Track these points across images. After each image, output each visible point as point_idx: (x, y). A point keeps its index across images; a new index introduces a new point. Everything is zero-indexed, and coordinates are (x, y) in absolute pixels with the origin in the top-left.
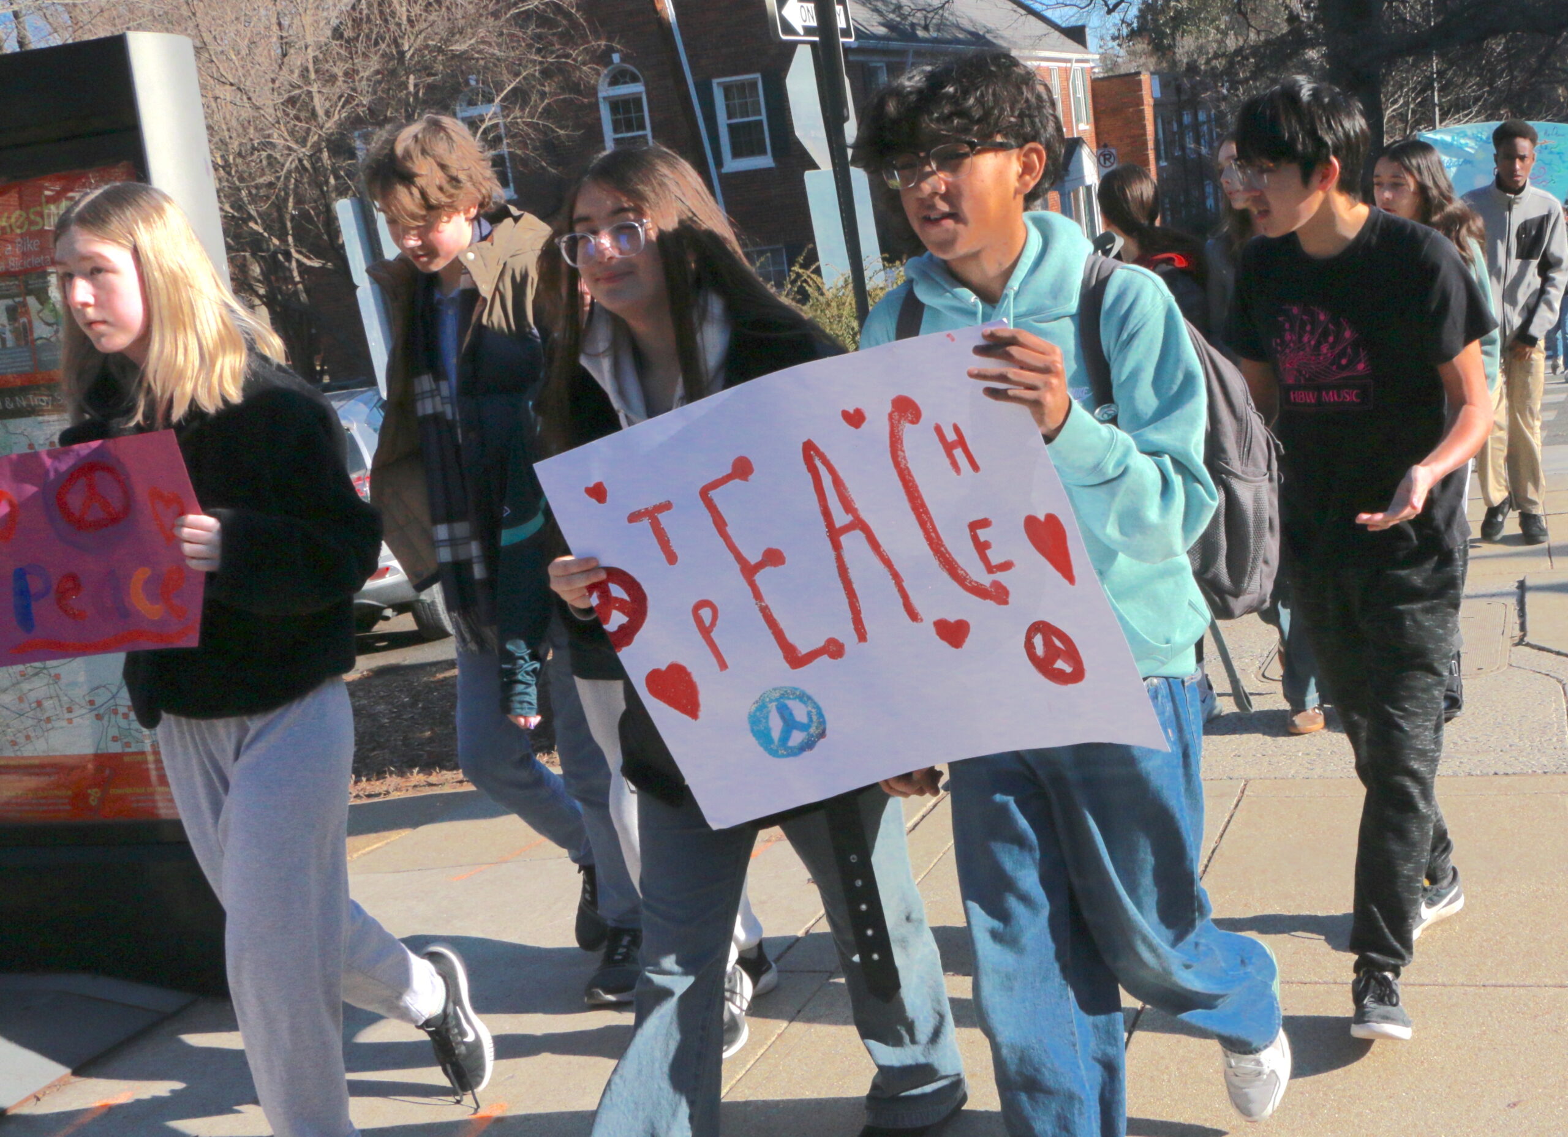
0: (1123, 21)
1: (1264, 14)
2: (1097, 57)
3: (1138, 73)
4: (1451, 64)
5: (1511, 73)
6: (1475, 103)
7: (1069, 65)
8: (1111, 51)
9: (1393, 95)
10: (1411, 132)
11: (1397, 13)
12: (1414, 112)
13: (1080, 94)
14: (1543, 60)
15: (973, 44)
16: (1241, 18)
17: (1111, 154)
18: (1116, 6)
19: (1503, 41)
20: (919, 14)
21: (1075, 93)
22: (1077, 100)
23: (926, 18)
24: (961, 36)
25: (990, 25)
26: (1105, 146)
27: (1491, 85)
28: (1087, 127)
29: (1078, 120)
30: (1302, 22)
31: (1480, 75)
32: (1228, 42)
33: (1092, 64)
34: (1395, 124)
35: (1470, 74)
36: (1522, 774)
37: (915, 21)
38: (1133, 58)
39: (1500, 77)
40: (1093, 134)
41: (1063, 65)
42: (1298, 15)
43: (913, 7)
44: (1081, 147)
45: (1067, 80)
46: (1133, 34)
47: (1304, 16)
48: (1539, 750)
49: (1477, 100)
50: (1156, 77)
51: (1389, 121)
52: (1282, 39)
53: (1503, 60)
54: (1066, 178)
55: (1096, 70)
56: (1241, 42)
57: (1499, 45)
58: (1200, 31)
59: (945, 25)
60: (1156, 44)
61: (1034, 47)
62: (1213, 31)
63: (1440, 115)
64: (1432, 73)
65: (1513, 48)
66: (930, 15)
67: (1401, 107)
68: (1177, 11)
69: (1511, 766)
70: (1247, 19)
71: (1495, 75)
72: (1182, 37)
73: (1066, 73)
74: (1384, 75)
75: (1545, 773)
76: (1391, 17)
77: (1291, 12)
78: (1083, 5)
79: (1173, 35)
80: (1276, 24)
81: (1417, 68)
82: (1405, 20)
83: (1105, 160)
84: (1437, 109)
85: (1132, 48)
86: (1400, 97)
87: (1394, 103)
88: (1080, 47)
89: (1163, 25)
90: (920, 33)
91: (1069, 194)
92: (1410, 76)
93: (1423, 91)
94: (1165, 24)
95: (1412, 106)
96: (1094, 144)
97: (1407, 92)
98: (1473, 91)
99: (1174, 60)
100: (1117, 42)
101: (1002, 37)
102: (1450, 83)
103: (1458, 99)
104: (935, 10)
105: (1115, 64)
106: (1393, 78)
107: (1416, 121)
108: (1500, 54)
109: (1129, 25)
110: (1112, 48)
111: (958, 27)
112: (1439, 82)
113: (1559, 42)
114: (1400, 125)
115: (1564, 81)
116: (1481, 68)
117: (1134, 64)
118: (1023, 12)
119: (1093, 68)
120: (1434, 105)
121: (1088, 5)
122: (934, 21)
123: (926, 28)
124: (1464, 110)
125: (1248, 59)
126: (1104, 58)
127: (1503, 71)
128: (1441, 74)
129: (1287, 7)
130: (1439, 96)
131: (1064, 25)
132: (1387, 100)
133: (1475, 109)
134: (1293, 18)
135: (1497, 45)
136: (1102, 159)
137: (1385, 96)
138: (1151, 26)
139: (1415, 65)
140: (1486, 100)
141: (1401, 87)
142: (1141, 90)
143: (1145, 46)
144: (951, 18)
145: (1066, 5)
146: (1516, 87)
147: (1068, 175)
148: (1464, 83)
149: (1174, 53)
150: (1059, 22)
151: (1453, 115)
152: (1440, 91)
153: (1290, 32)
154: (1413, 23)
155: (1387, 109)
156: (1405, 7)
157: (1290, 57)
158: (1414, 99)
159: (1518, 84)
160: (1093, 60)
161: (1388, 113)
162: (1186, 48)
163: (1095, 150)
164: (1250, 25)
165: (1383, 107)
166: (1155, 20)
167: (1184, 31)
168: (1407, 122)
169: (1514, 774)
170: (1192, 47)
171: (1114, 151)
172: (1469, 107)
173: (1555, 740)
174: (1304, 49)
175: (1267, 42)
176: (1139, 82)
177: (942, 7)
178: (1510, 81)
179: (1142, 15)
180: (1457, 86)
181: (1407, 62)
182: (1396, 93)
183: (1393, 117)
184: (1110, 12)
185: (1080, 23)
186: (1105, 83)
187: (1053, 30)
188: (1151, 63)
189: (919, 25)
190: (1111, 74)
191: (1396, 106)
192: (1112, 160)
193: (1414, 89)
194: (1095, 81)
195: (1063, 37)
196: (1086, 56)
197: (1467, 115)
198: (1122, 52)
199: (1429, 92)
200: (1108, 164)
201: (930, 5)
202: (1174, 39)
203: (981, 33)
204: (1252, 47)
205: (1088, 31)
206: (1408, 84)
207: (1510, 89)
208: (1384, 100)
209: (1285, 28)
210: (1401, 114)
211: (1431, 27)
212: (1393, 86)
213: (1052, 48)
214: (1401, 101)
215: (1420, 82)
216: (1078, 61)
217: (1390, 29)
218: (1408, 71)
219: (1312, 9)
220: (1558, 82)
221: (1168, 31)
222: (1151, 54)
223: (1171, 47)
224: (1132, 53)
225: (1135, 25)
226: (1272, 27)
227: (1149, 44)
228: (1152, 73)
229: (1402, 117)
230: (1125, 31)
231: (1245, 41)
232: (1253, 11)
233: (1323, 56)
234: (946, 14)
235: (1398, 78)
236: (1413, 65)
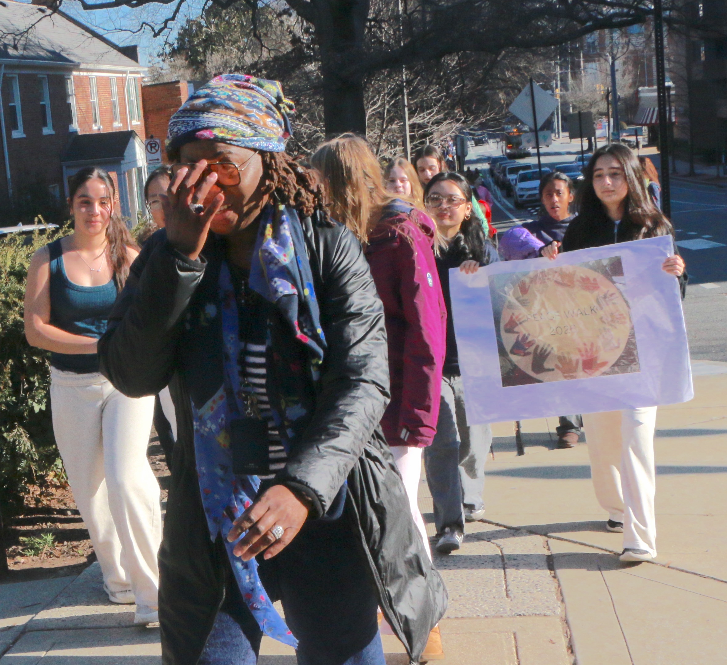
0: (166, 43)
1: (274, 37)
2: (146, 69)
3: (178, 82)
4: (417, 74)
5: (463, 82)
6: (435, 105)
7: (124, 75)
8: (157, 65)
9: (373, 99)
10: (387, 126)
11: (374, 36)
12: (389, 111)
13: (133, 98)
14: (487, 72)
15: (51, 59)
16: (257, 42)
17: (156, 143)
18: (161, 30)
19: (457, 58)
20: (10, 37)
21: (129, 97)
22: (131, 102)
23: (15, 39)
24: (42, 54)
25: (65, 46)
26: (152, 137)
27: (447, 91)
28: (139, 123)
29: (131, 118)
30: (302, 43)
31: (439, 84)
32: (246, 58)
33: (142, 75)
34: (375, 120)
35: (430, 83)
36: (470, 618)
37: (6, 42)
38: (173, 70)
39: (455, 85)
40: (143, 128)
41: (120, 75)
42: (299, 37)
43: (5, 31)
44: (134, 138)
45: (124, 88)
46: (174, 53)
47: (305, 38)
48: (482, 599)
49: (438, 101)
50: (192, 84)
51: (369, 119)
52: (287, 56)
53: (456, 72)
54: (122, 162)
55: (146, 80)
56: (256, 59)
57: (454, 60)
58: (225, 50)
59: (30, 45)
60: (192, 61)
61: (98, 62)
62: (236, 50)
63: (409, 114)
64: (402, 82)
65: (463, 63)
66: (18, 38)
67: (380, 107)
68: (207, 34)
69: (460, 611)
70: (261, 41)
71: (450, 84)
72: (212, 54)
73: (122, 81)
74: (366, 83)
75: (486, 617)
76: (370, 40)
77: (294, 36)
78: (134, 31)
79: (204, 52)
80: (283, 45)
81: (391, 78)
82: (381, 42)
83: (151, 147)
84: (406, 109)
85: (173, 63)
86: (378, 100)
87: (373, 104)
88: (133, 62)
89: (197, 45)
90: (11, 51)
91: (124, 173)
92: (386, 83)
93: (395, 95)
94: (199, 44)
95: (387, 107)
96: (144, 135)
97: (384, 96)
98: (434, 96)
99: (205, 72)
100: (162, 58)
101: (74, 55)
102: (415, 88)
103: (422, 101)
104: (21, 34)
105: (160, 75)
106: (373, 86)
107: (390, 118)
108: (454, 67)
109: (171, 45)
110: (158, 63)
111: (40, 46)
112: (407, 89)
113: (498, 59)
114: (378, 121)
115: (504, 87)
116: (440, 78)
117: (175, 75)
118: (90, 35)
119: (143, 78)
120: (404, 106)
121: (139, 30)
122: (21, 42)
123: (15, 47)
124: (428, 108)
125: (261, 72)
126: (152, 70)
127: (456, 80)
128: (409, 82)
129: (291, 32)
130: (408, 99)
131: (121, 45)
132: (368, 102)
133: (435, 109)
134: (295, 41)
135: (452, 61)
136: (149, 147)
137: (367, 99)
138: (187, 46)
139: (389, 75)
140: (443, 102)
141: (379, 93)
142: (180, 95)
143: (184, 61)
144: (33, 39)
145: (122, 30)
146: (466, 92)
147: (123, 159)
148: (427, 89)
149: (205, 67)
150: (117, 43)
151: (419, 114)
152: (408, 95)
153: (293, 50)
154: (387, 44)
155: (368, 108)
156: (381, 32)
157: (293, 69)
158: (389, 102)
159: (468, 89)
160: (144, 72)
161: (369, 112)
162: (215, 63)
163: (144, 140)
164: (262, 46)
165: (365, 107)
166: (190, 42)
167: (213, 50)
168: (384, 119)
169: (462, 618)
170: (219, 62)
171: (158, 141)
172: (431, 108)
173: (494, 591)
174: (304, 63)
175: (276, 59)
176: (179, 88)
177: (27, 32)
178: (462, 88)
179: (181, 38)
180: (422, 91)
181: (383, 74)
182: (375, 97)
183: (373, 115)
184: (156, 35)
185: (133, 44)
186: (153, 90)
187: (112, 49)
188: (188, 74)
189: (9, 45)
190: (156, 82)
191: (375, 107)
192: (157, 148)
193: (389, 94)
194: (145, 89)
195: (120, 54)
196: (138, 69)
197: (430, 113)
198: (166, 66)
199: (400, 96)
200: (154, 151)
201: (18, 30)
202: (205, 56)
203: (57, 51)
204: (264, 62)
205: (139, 49)
206: (384, 90)
207: (462, 94)
208: (365, 102)
209: (289, 48)
210: (379, 112)
211: (401, 47)
212: (373, 91)
213: (112, 63)
214: (379, 103)
215: (393, 89)
216: (131, 73)
217: (369, 49)
218: (383, 80)
219: (310, 34)
220: (498, 89)
221: (200, 50)
222: (188, 67)
223: (203, 62)
224: (174, 67)
225: (176, 45)
226: (280, 47)
227: (186, 59)
228: (189, 82)
229: (380, 115)
230: (168, 50)
231: (259, 58)
232: (266, 35)
233: (319, 68)
234: (30, 37)
235: (376, 86)
236: (388, 76)
